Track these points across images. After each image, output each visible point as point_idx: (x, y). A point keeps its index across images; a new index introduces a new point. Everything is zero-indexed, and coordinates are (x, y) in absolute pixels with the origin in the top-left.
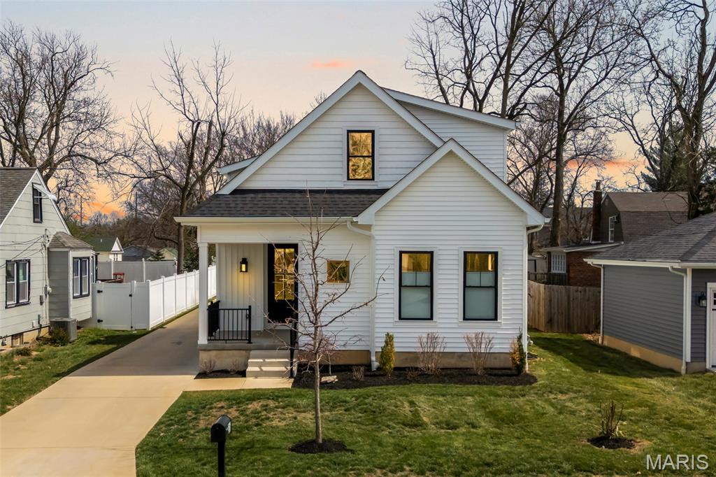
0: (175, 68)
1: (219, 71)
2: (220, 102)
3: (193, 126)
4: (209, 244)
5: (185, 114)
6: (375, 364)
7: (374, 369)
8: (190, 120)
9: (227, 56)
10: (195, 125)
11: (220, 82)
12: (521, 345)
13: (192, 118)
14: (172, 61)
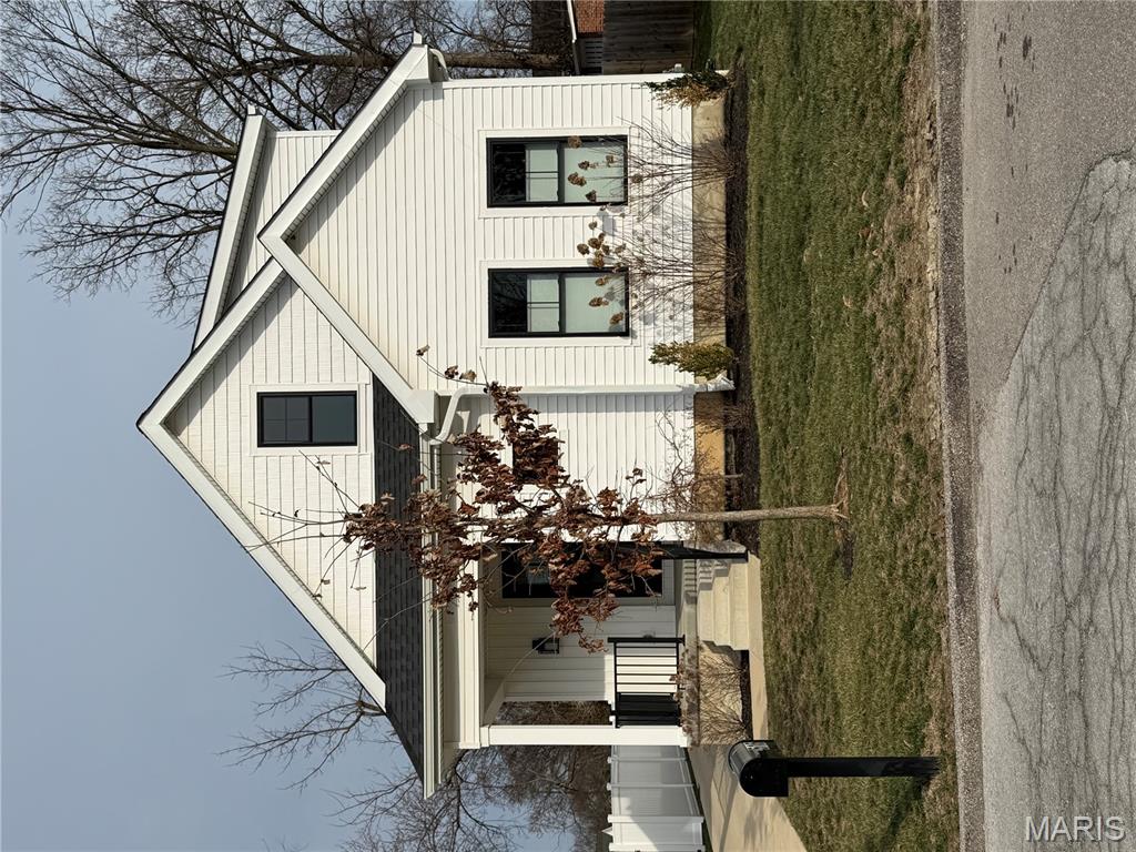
0: (267, 747)
1: (276, 667)
2: (329, 666)
3: (368, 714)
4: (482, 724)
5: (349, 728)
6: (721, 381)
7: (730, 385)
8: (358, 720)
9: (247, 653)
10: (366, 710)
11: (295, 665)
12: (669, 84)
13: (354, 717)
14: (255, 751)
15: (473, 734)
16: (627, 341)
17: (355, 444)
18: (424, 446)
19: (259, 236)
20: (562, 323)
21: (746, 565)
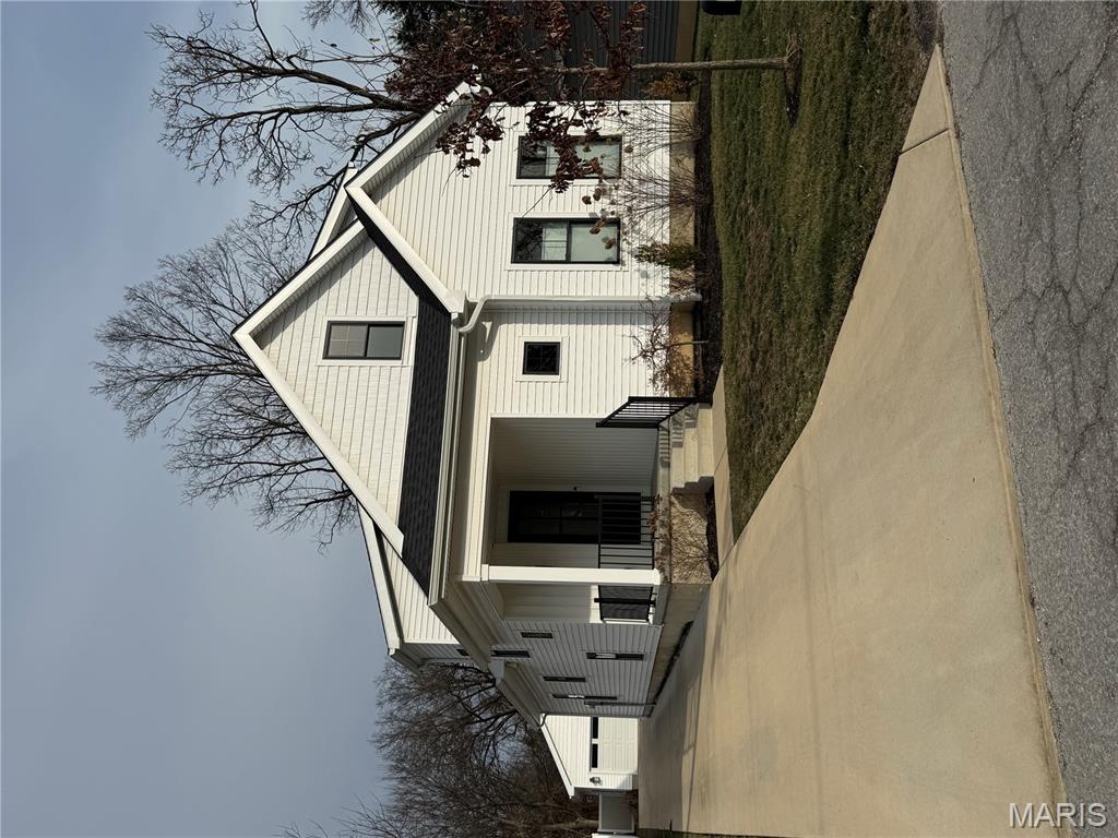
4: (484, 564)
15: (475, 569)
16: (618, 268)
17: (399, 358)
18: (454, 332)
19: (345, 186)
20: (568, 255)
21: (711, 410)
